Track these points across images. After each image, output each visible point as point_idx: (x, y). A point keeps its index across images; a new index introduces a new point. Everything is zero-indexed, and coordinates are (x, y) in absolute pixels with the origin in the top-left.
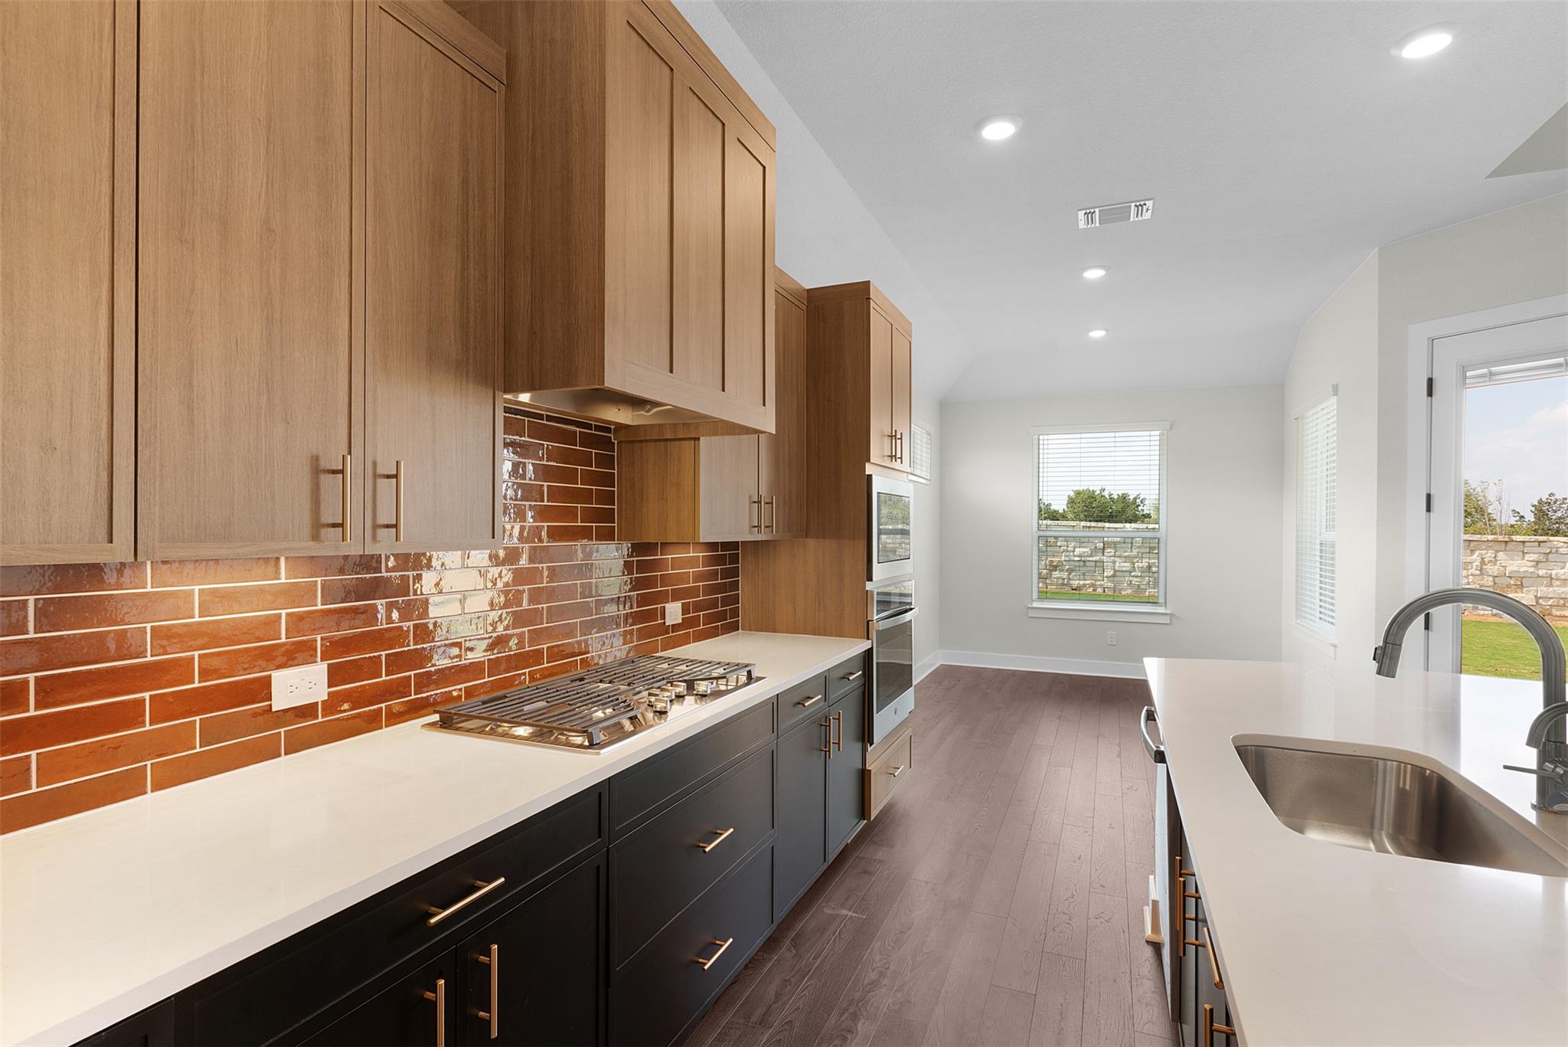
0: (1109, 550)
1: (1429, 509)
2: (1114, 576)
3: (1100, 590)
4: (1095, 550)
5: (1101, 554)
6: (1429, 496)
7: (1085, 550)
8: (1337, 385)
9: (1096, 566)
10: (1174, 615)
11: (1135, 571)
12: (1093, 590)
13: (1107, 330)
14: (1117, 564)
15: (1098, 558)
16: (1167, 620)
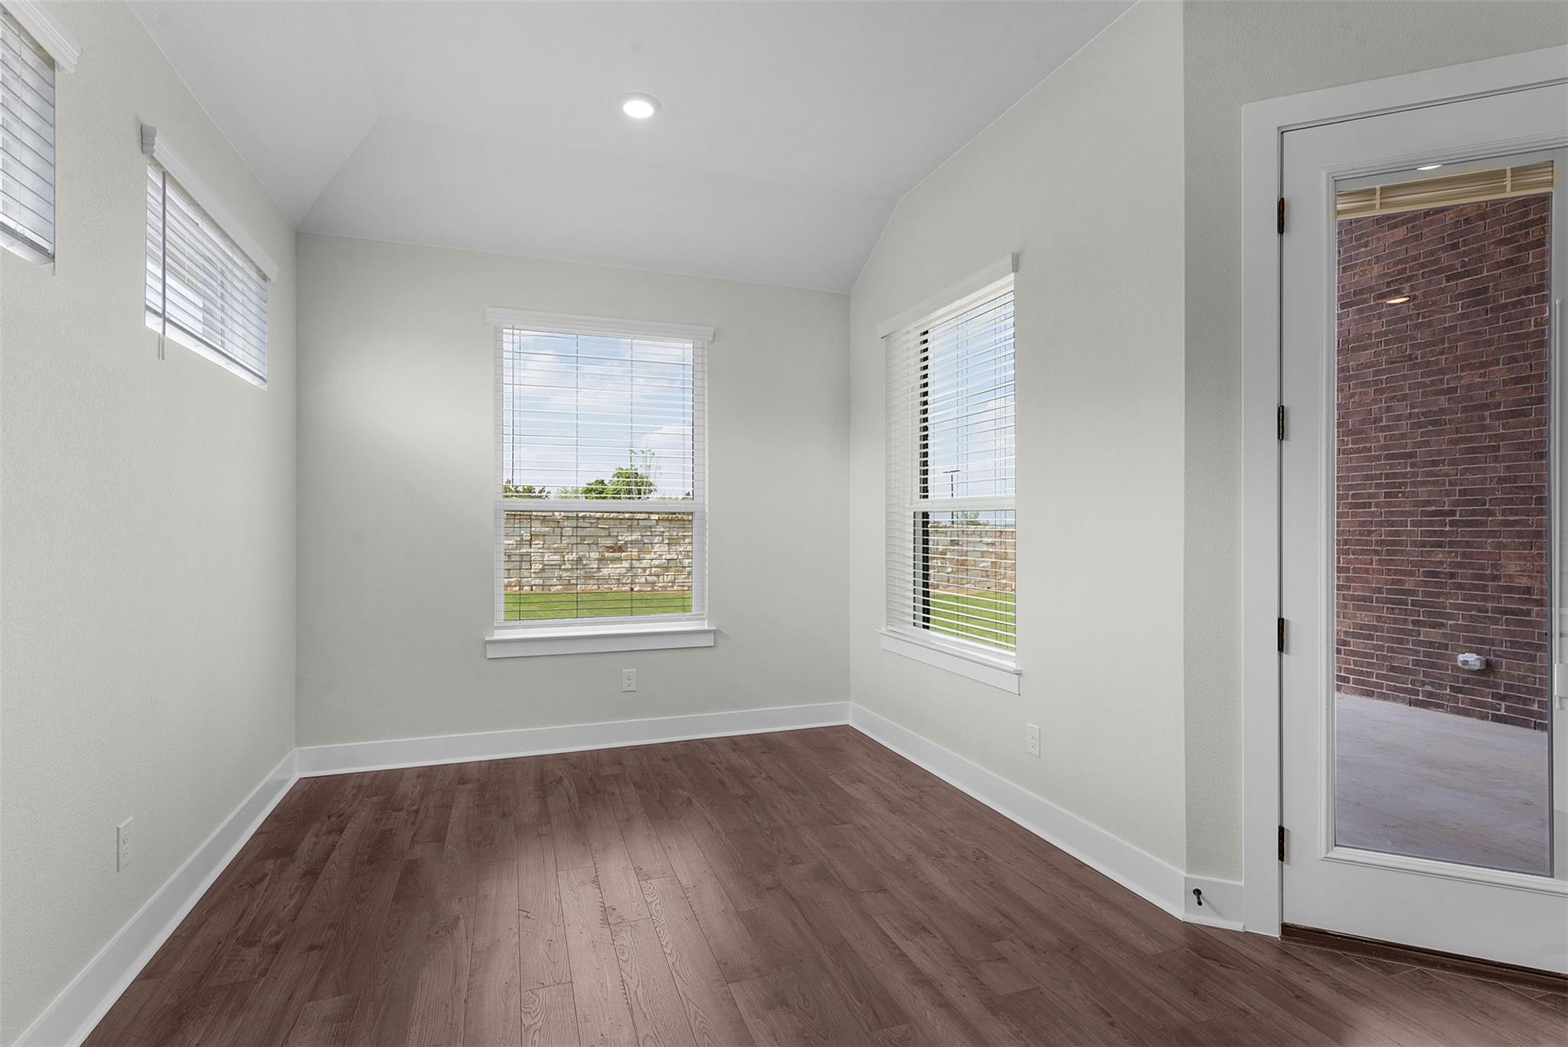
0: (537, 542)
1: (1281, 434)
2: (543, 570)
3: (527, 588)
4: (520, 544)
5: (528, 546)
6: (1281, 411)
7: (510, 542)
8: (1018, 254)
9: (521, 561)
10: (720, 632)
11: (565, 564)
12: (520, 589)
13: (657, 105)
14: (546, 555)
15: (524, 551)
16: (709, 641)
